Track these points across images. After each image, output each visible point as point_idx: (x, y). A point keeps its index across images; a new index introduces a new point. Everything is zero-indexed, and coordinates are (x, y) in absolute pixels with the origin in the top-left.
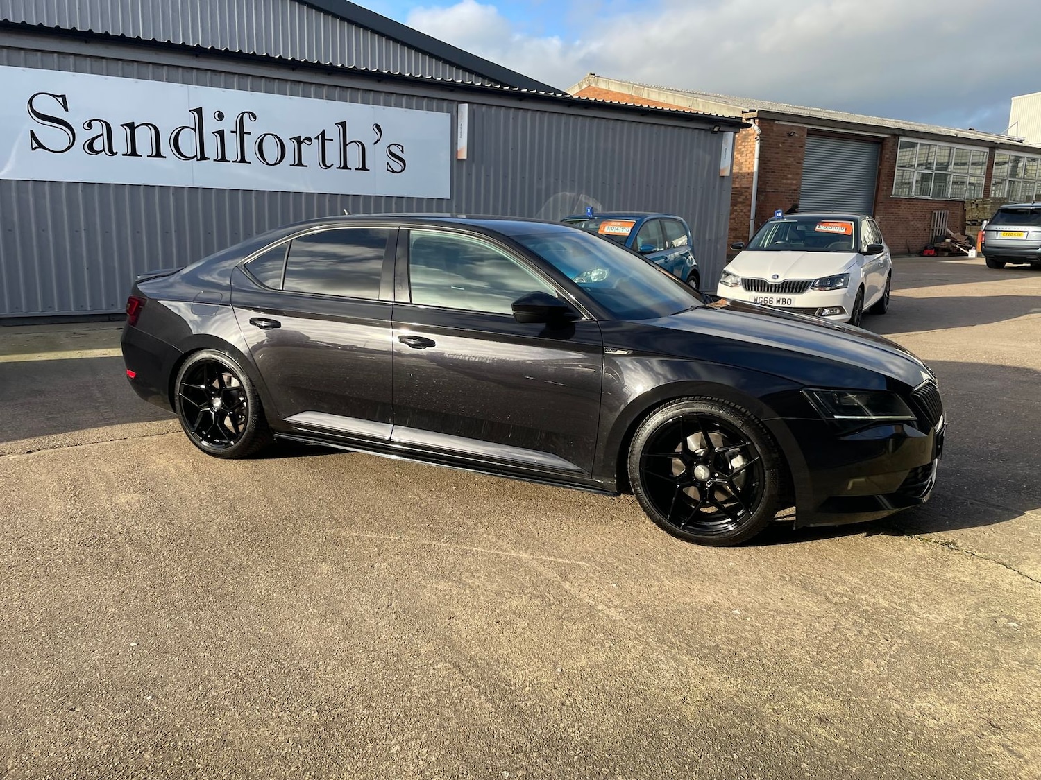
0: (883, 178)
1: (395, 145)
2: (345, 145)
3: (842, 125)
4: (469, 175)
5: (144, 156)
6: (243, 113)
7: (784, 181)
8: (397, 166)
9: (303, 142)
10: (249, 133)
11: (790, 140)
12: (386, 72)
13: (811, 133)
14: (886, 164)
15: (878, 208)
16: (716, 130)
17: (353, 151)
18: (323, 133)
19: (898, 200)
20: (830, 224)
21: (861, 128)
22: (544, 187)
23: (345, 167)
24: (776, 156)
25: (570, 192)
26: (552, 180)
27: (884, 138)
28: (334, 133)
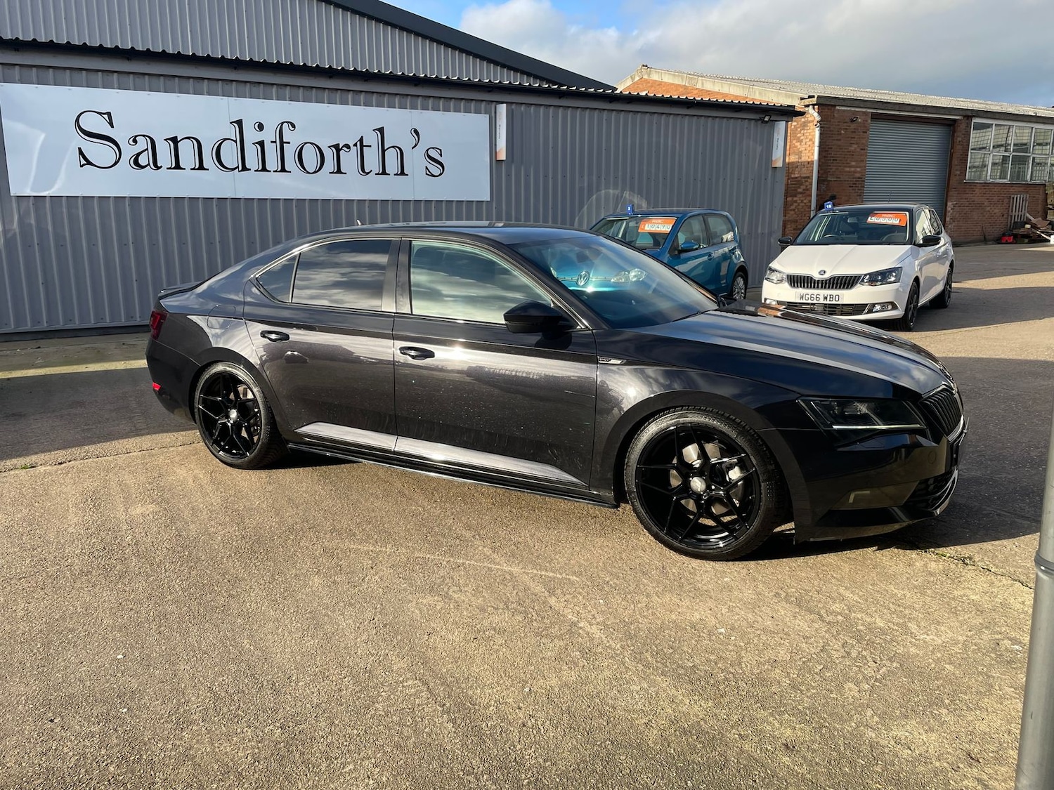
0: (955, 162)
1: (433, 148)
2: (384, 151)
3: (910, 108)
4: (509, 175)
5: (188, 169)
6: (282, 123)
7: (847, 169)
8: (435, 170)
9: (341, 149)
10: (289, 143)
11: (853, 126)
12: (423, 75)
13: (876, 117)
14: (958, 147)
15: (950, 193)
16: (766, 119)
17: (392, 156)
18: (361, 140)
19: (972, 184)
20: (883, 215)
21: (929, 110)
22: (586, 185)
23: (384, 173)
24: (839, 143)
25: (614, 189)
26: (594, 178)
27: (955, 121)
28: (372, 139)
